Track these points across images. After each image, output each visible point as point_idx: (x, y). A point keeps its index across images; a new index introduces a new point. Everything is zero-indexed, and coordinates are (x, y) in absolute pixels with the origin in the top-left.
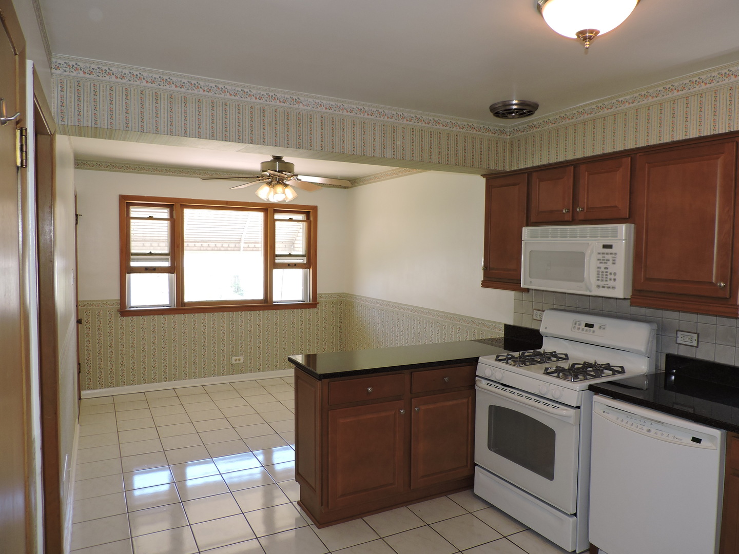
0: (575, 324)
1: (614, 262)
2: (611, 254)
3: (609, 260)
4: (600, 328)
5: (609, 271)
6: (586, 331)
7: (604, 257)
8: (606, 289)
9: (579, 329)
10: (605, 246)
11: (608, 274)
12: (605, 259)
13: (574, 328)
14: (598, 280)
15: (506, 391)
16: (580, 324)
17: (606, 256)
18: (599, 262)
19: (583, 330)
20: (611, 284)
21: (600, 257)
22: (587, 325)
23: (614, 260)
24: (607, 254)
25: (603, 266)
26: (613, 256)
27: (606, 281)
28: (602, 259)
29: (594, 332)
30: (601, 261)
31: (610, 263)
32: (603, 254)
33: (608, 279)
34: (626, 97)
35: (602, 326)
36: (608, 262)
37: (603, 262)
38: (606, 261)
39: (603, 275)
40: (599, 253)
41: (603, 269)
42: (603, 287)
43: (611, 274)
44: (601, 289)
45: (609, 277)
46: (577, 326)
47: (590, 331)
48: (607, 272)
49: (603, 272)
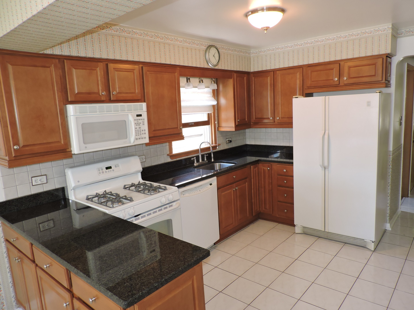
0: (99, 170)
1: (143, 124)
2: (142, 119)
3: (141, 123)
4: (116, 167)
5: (141, 129)
6: (109, 171)
7: (138, 122)
8: (141, 139)
9: (103, 172)
10: (138, 116)
11: (141, 131)
12: (139, 123)
13: (100, 173)
14: (136, 135)
15: (139, 219)
16: (102, 170)
17: (139, 121)
18: (135, 125)
19: (106, 172)
20: (143, 136)
21: (136, 122)
22: (107, 168)
23: (143, 123)
24: (139, 120)
25: (138, 127)
26: (143, 120)
27: (141, 135)
28: (137, 123)
29: (113, 170)
30: (137, 124)
31: (141, 125)
32: (137, 120)
33: (142, 134)
34: (137, 31)
35: (117, 165)
36: (140, 124)
37: (138, 124)
38: (139, 124)
39: (138, 132)
40: (135, 120)
41: (138, 129)
42: (140, 139)
43: (143, 131)
44: (138, 140)
45: (142, 132)
46: (101, 171)
47: (111, 171)
48: (140, 130)
49: (138, 130)
